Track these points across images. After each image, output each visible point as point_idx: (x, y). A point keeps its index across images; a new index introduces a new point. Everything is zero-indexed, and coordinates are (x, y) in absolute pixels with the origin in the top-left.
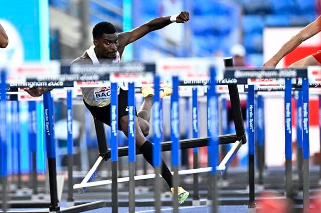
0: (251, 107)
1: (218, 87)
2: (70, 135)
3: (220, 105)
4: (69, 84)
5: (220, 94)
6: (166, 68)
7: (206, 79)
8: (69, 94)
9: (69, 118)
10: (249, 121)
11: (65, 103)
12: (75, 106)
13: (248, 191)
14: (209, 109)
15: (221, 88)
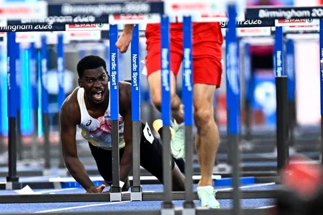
0: (279, 53)
1: (239, 30)
2: (61, 89)
3: (242, 51)
4: (59, 27)
5: (241, 38)
6: (175, 7)
7: (224, 20)
8: (60, 38)
9: (60, 67)
10: (277, 69)
11: (55, 50)
12: (68, 54)
13: (275, 154)
14: (228, 55)
15: (242, 31)
